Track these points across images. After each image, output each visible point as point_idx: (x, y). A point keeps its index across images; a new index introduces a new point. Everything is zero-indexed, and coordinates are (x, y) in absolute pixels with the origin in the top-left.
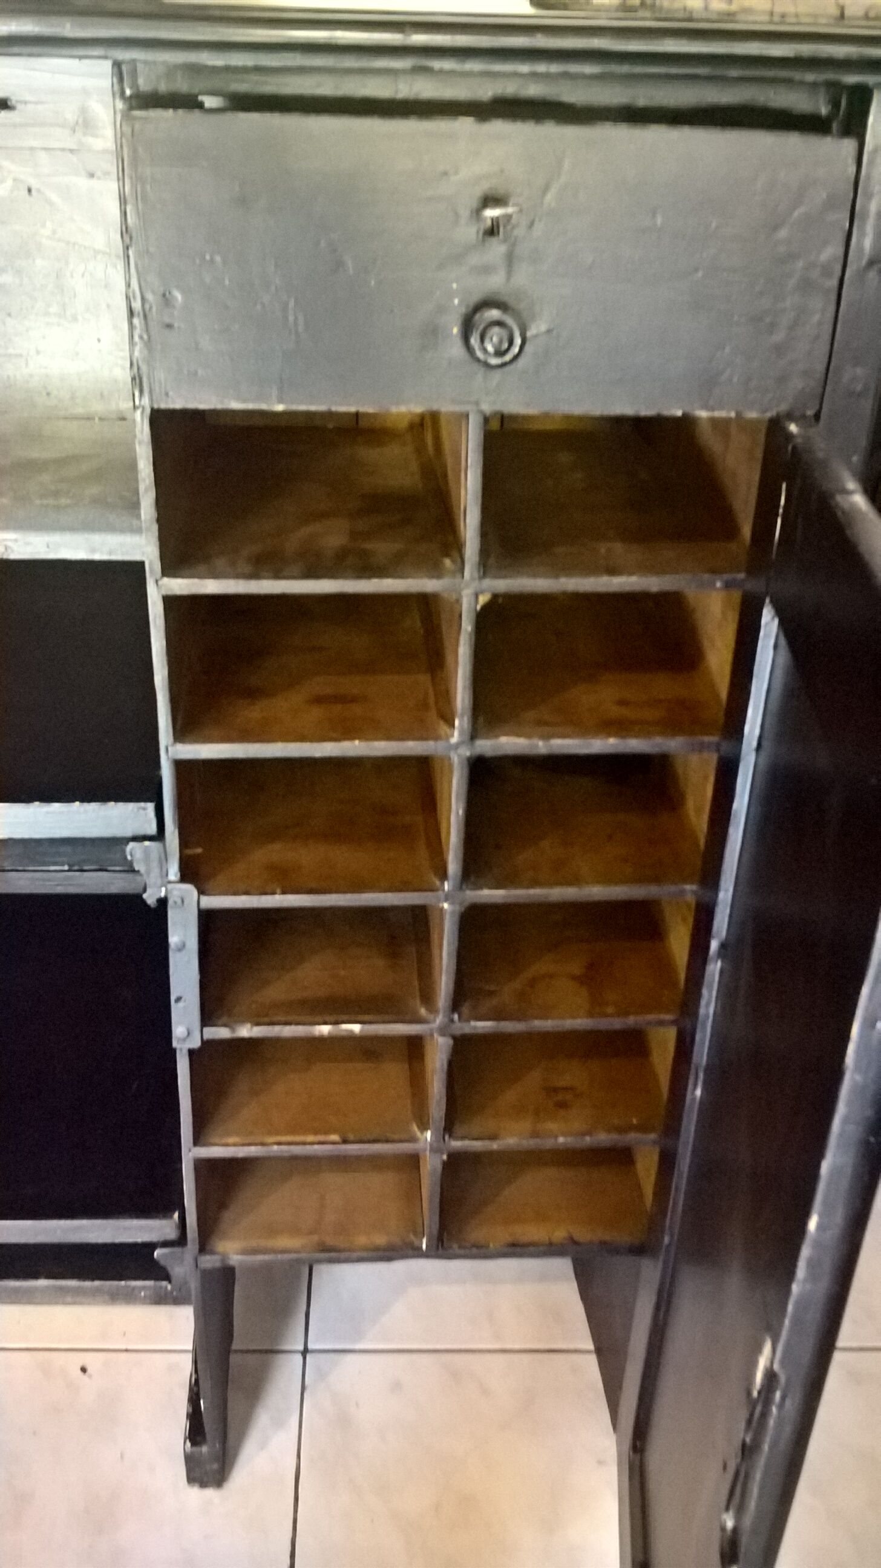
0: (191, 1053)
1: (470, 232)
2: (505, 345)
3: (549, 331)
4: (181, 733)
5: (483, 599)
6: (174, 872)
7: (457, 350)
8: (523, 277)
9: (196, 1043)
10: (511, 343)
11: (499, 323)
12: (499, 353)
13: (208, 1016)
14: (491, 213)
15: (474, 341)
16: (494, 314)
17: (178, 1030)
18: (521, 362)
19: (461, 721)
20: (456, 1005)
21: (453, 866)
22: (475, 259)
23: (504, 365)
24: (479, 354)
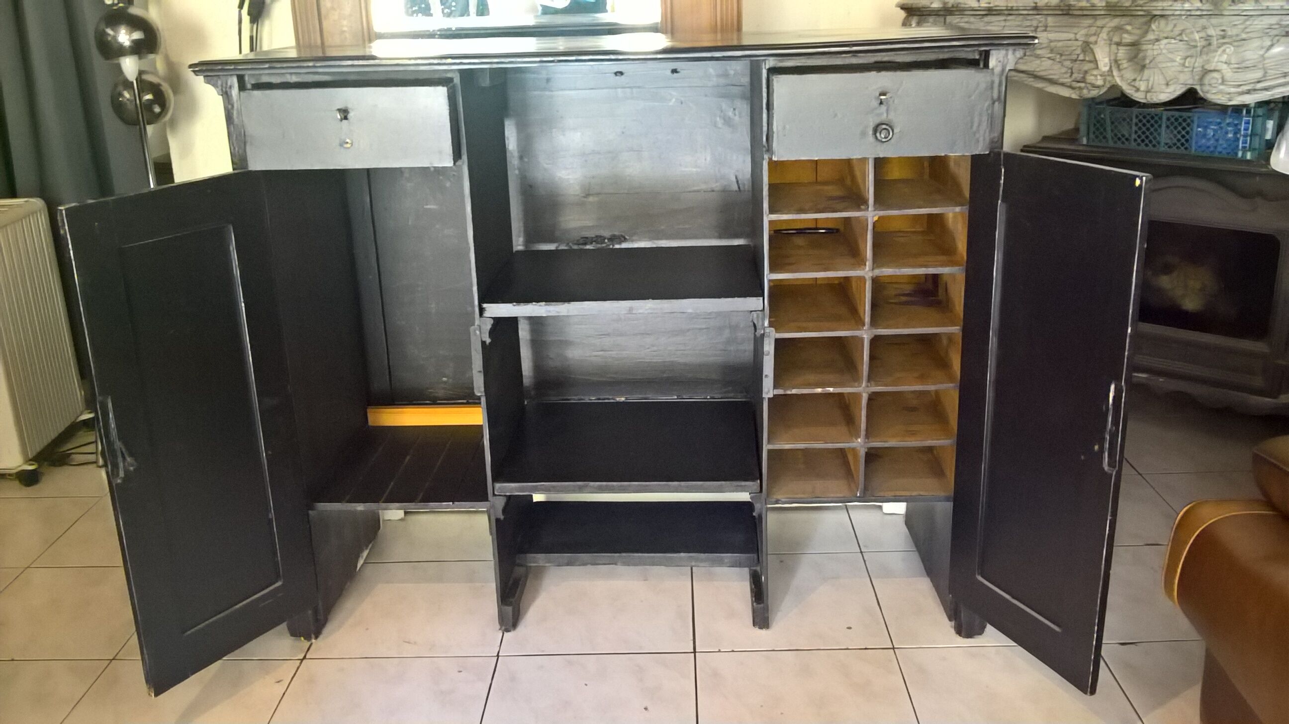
0: (769, 399)
1: (875, 103)
2: (888, 135)
3: (900, 131)
4: (772, 270)
5: (876, 218)
6: (766, 323)
7: (871, 138)
8: (892, 116)
9: (771, 396)
10: (889, 134)
11: (885, 129)
12: (885, 138)
13: (776, 386)
14: (882, 97)
15: (878, 135)
16: (884, 126)
17: (765, 389)
18: (892, 141)
19: (869, 264)
20: (870, 379)
21: (867, 319)
22: (878, 111)
23: (888, 141)
24: (879, 138)
